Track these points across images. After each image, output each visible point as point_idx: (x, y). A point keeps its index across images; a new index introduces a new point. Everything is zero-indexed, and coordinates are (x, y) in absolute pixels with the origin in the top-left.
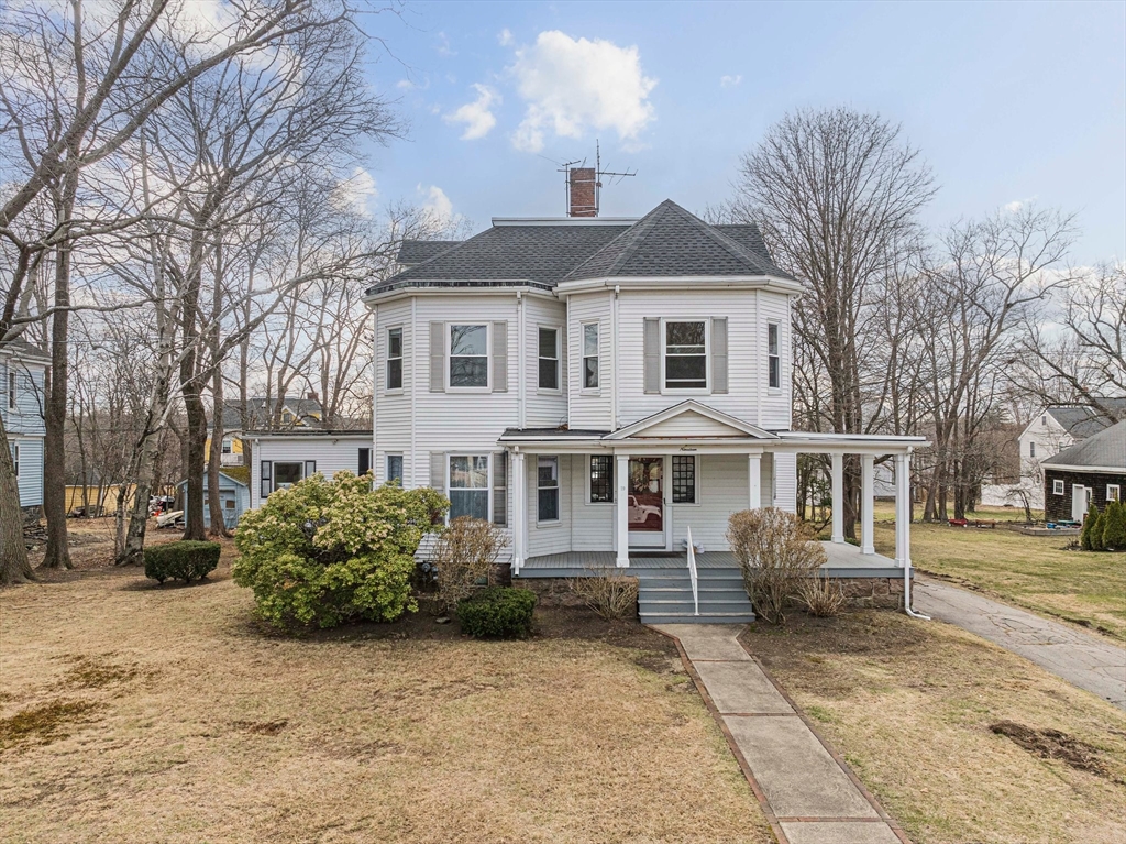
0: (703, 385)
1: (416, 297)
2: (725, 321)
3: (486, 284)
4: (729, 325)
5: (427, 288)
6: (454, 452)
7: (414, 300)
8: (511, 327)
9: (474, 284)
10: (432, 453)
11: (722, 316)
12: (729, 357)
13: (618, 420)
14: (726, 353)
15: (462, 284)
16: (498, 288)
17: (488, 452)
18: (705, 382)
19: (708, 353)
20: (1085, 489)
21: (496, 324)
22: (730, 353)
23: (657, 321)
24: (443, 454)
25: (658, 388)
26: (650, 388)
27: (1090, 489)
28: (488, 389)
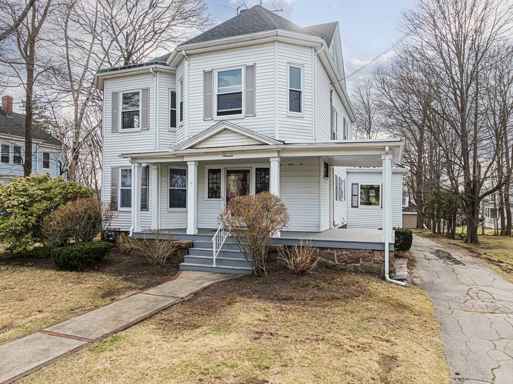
0: (240, 112)
1: (106, 80)
2: (254, 66)
3: (136, 66)
4: (257, 69)
6: (123, 166)
8: (151, 91)
9: (129, 67)
10: (112, 168)
11: (252, 64)
12: (256, 91)
15: (124, 68)
16: (141, 68)
18: (241, 110)
19: (243, 90)
21: (143, 90)
22: (256, 88)
23: (212, 72)
25: (212, 116)
28: (140, 129)
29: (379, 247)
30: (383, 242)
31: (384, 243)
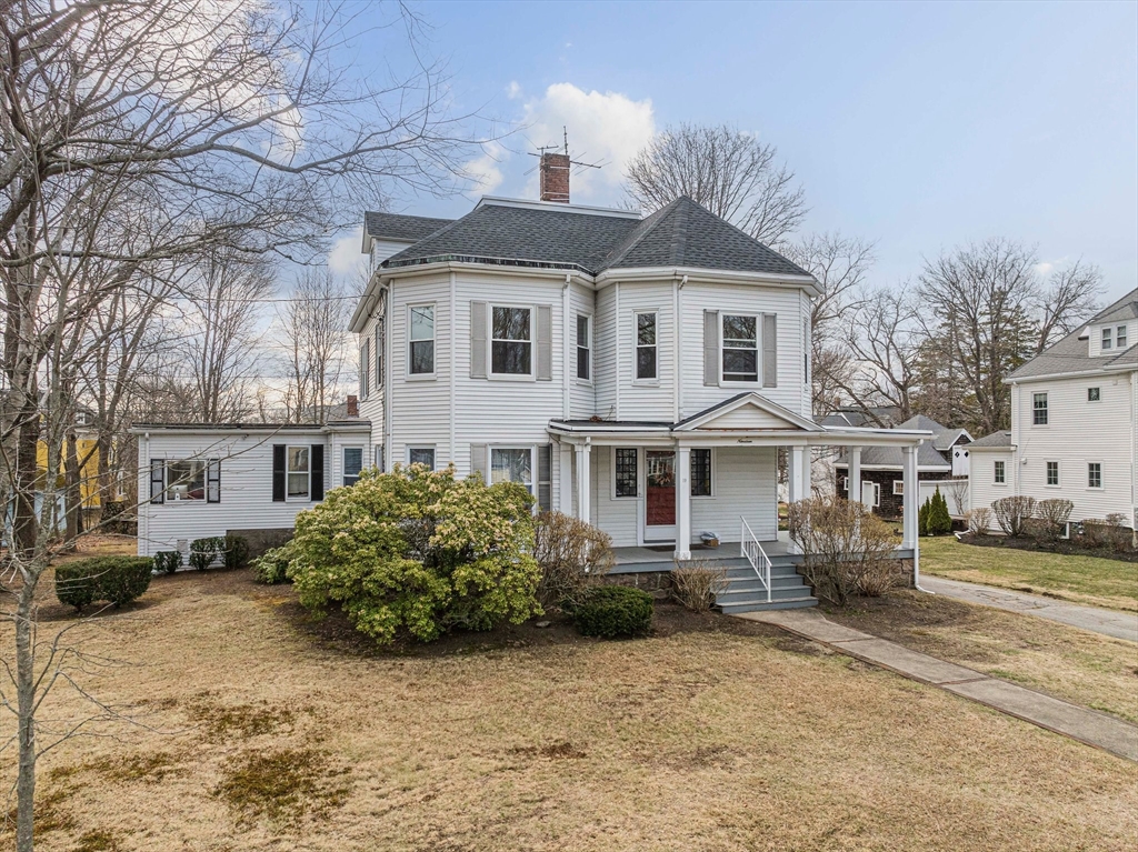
0: (754, 378)
1: (456, 272)
2: (774, 317)
3: (534, 265)
4: (778, 321)
5: (472, 264)
6: (497, 444)
7: (453, 277)
8: (555, 312)
9: (522, 264)
10: (472, 445)
11: (770, 312)
12: (778, 353)
13: (681, 411)
14: (775, 348)
15: (510, 263)
16: (546, 270)
17: (532, 444)
18: (756, 376)
19: (759, 347)
20: (873, 485)
21: (541, 307)
22: (778, 348)
23: (716, 314)
24: (485, 446)
25: (717, 382)
26: (709, 380)
27: (878, 485)
28: (532, 376)
29: (908, 555)
30: (911, 548)
31: (913, 550)
